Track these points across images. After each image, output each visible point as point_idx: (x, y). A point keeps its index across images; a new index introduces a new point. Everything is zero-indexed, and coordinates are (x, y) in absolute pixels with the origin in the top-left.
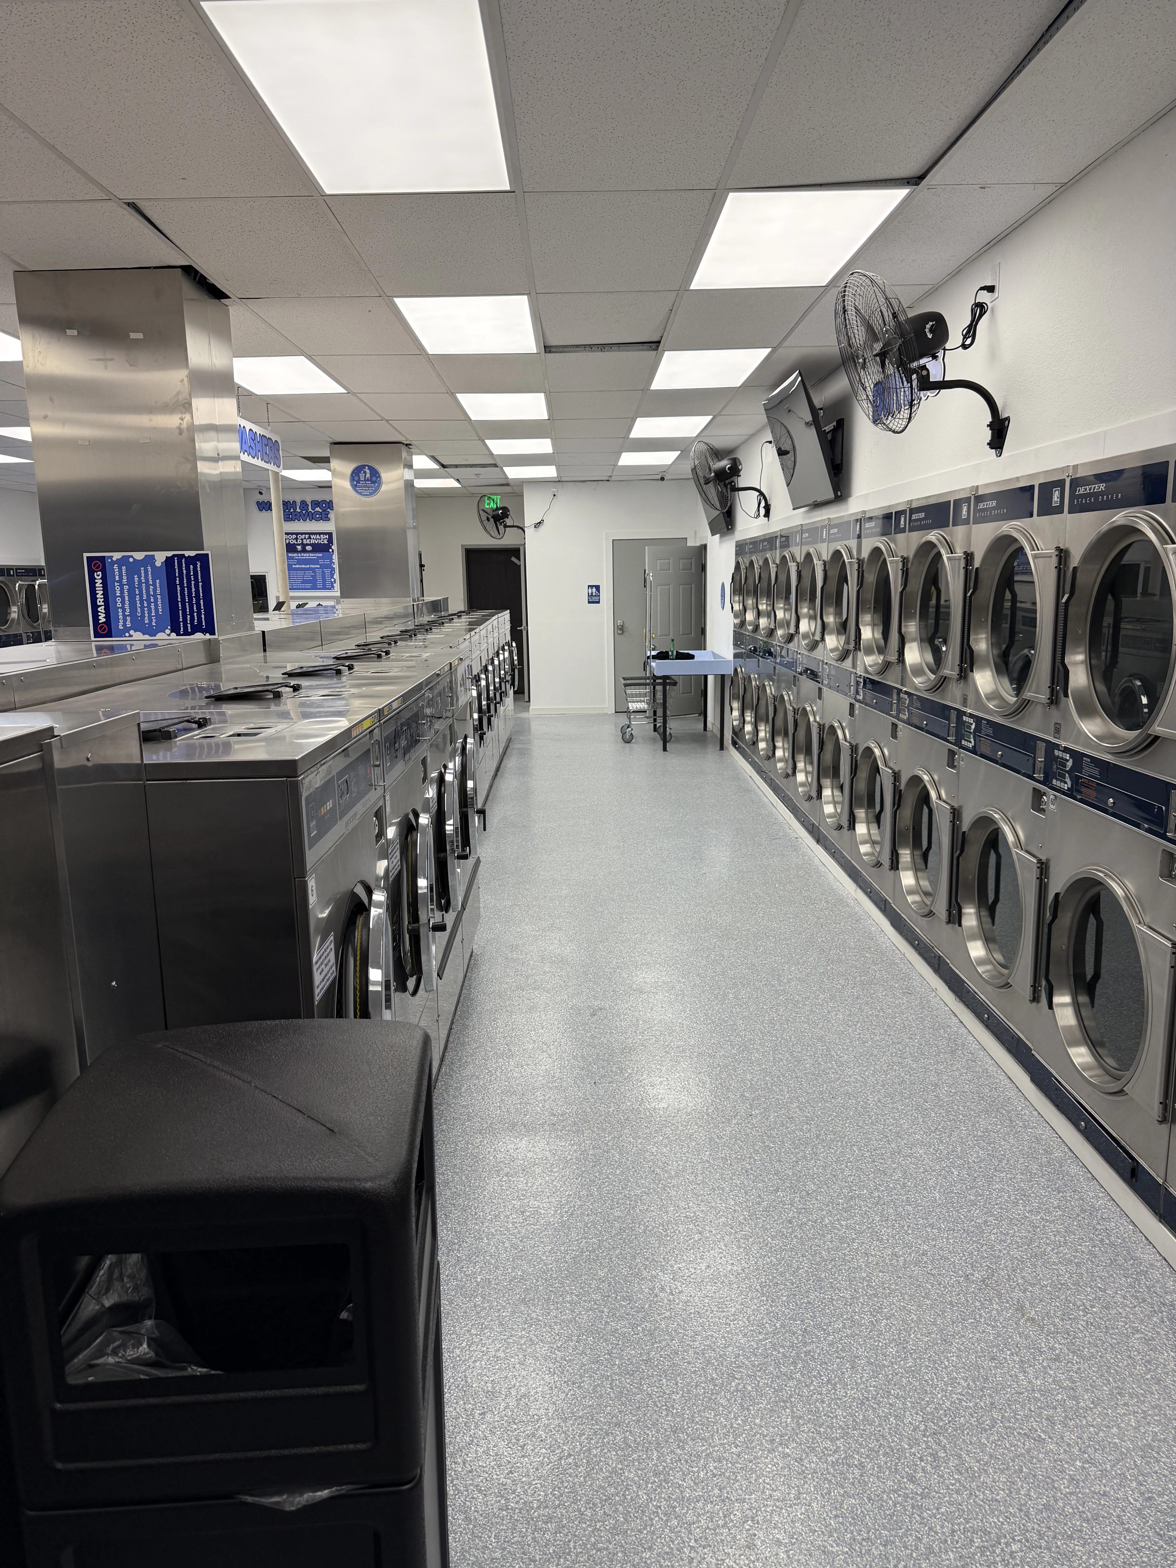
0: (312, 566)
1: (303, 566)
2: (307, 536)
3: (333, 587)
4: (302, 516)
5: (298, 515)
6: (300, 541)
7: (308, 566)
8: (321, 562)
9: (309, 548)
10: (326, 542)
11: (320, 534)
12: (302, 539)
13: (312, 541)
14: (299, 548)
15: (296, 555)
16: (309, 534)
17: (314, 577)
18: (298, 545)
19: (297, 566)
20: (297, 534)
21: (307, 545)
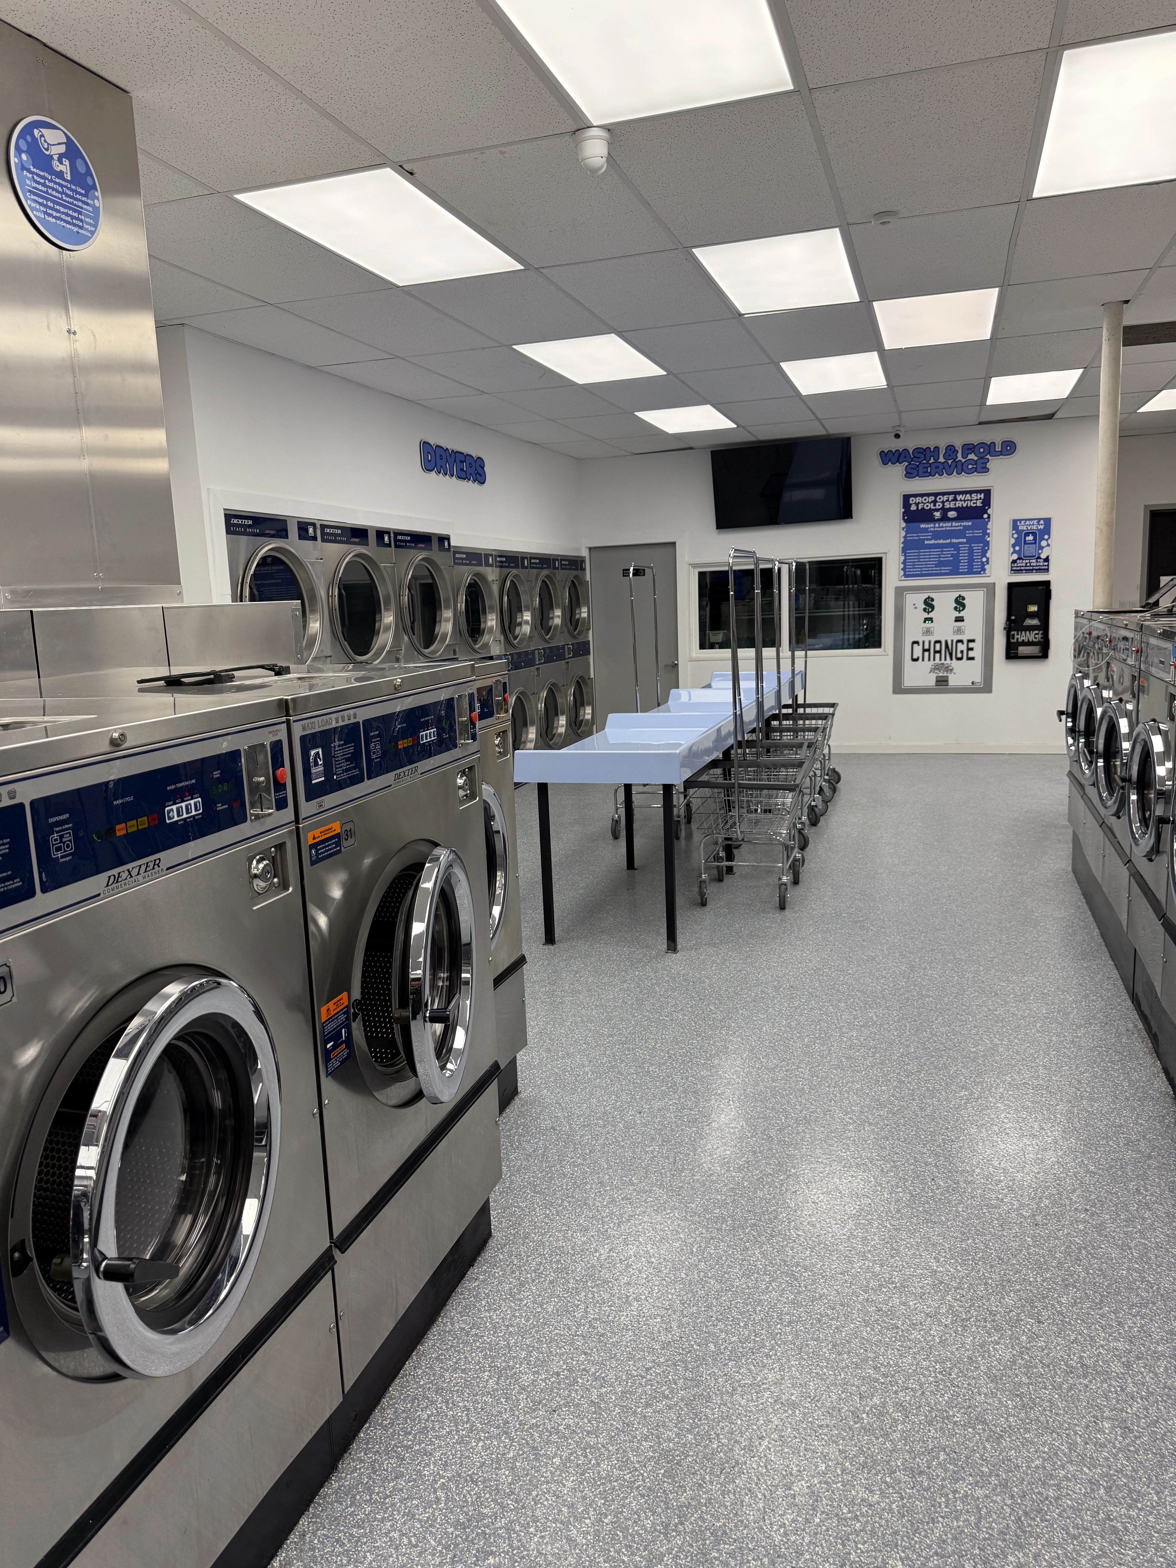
0: (954, 541)
1: (942, 541)
2: (951, 497)
3: (984, 570)
4: (947, 467)
5: (941, 467)
6: (939, 505)
7: (948, 541)
8: (969, 534)
9: (952, 514)
10: (979, 504)
11: (971, 492)
12: (943, 502)
13: (959, 504)
14: (937, 515)
15: (932, 525)
16: (956, 493)
17: (956, 557)
18: (937, 510)
19: (932, 542)
20: (936, 495)
21: (950, 509)
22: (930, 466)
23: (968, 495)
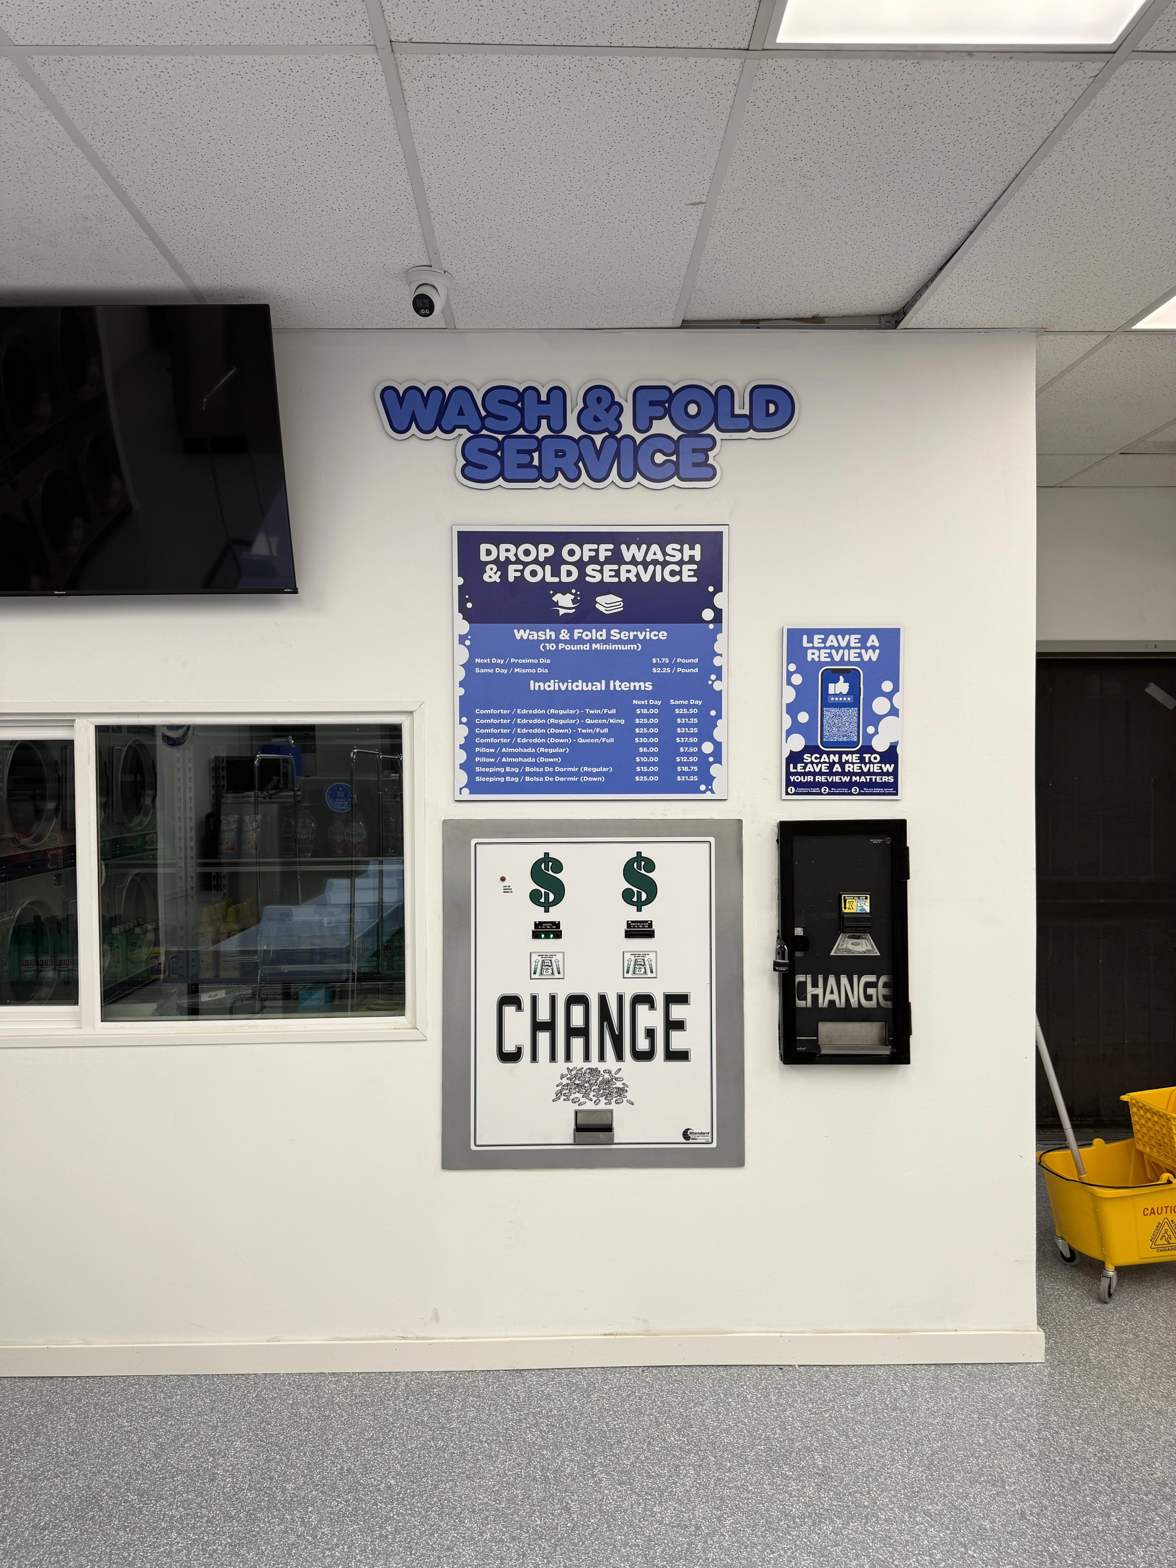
0: (616, 685)
1: (579, 686)
2: (605, 550)
3: (708, 780)
6: (568, 574)
7: (600, 686)
8: (660, 666)
10: (688, 576)
11: (663, 539)
12: (581, 565)
13: (628, 574)
15: (550, 634)
16: (617, 539)
17: (624, 735)
18: (564, 588)
19: (552, 686)
20: (559, 539)
21: (604, 588)
22: (539, 449)
23: (655, 548)
